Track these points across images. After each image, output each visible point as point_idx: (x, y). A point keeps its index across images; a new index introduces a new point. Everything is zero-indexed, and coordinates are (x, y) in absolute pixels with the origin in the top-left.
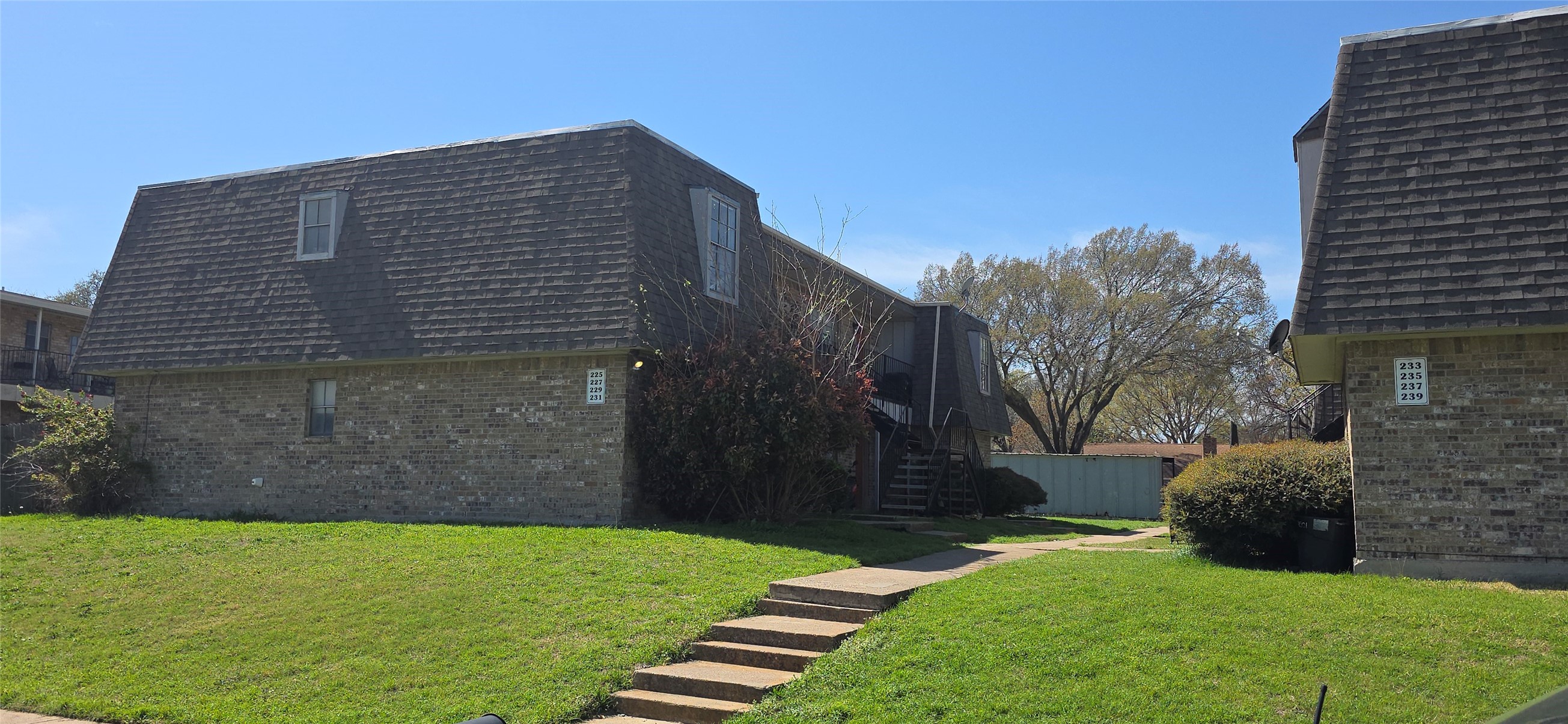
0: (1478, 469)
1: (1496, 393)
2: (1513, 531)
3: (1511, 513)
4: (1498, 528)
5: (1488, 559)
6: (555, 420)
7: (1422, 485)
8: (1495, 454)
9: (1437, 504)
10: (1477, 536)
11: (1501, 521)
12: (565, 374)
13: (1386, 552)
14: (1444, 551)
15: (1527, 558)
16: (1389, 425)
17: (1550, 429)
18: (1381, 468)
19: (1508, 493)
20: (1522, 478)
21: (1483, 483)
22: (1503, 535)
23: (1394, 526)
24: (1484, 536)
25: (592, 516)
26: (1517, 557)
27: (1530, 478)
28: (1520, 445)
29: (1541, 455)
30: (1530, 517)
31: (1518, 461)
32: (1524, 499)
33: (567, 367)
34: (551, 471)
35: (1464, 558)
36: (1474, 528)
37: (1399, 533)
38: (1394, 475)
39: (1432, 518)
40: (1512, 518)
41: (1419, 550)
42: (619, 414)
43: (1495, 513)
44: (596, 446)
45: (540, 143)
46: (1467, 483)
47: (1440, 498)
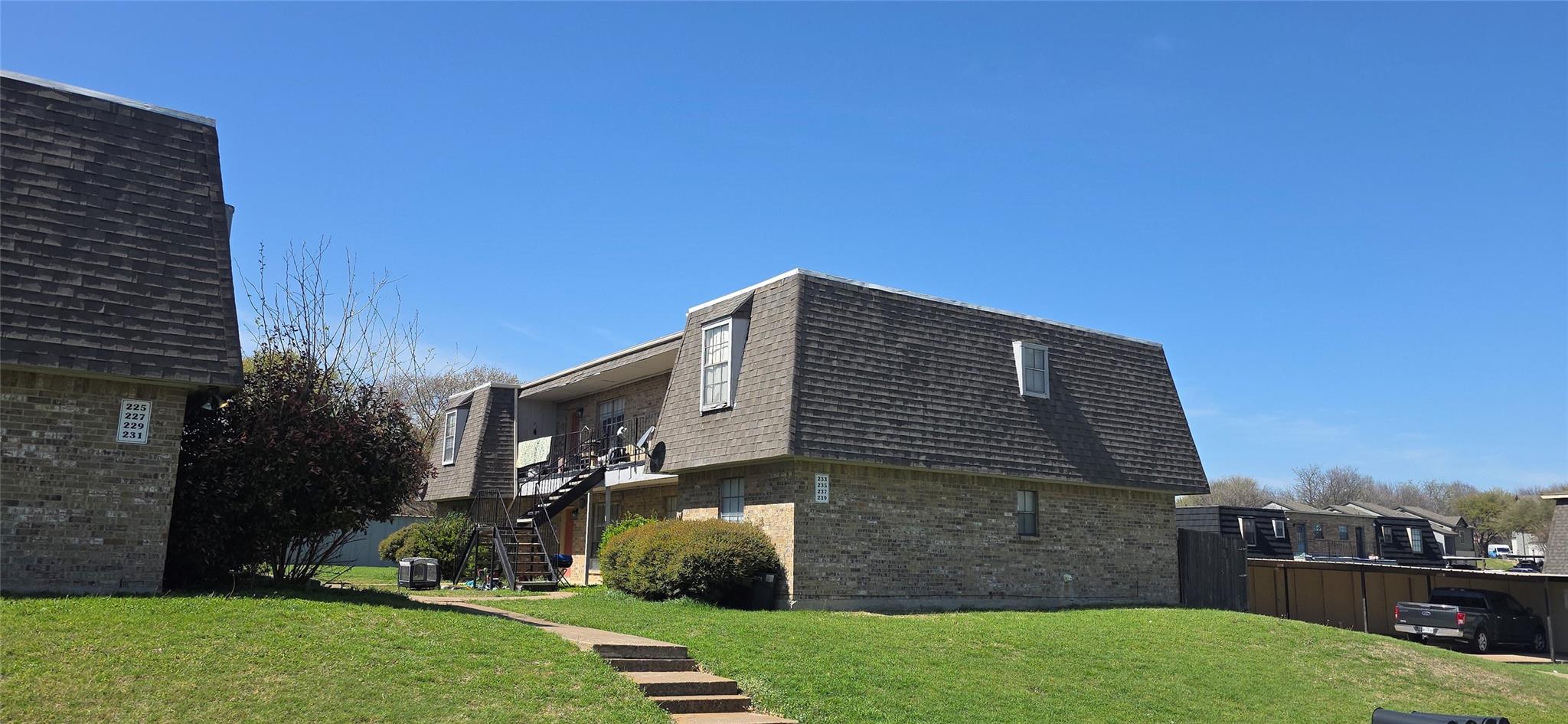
0: (847, 544)
1: (856, 499)
2: (860, 580)
3: (858, 570)
4: (853, 579)
5: (849, 598)
6: (57, 457)
7: (824, 553)
8: (854, 535)
9: (829, 565)
10: (845, 584)
11: (855, 575)
12: (81, 400)
13: (806, 595)
14: (831, 594)
15: (864, 597)
16: (811, 515)
17: (875, 522)
18: (806, 542)
19: (858, 559)
20: (864, 550)
21: (848, 552)
22: (855, 583)
23: (811, 579)
24: (848, 584)
25: (113, 582)
26: (860, 596)
27: (867, 550)
28: (864, 531)
29: (872, 537)
30: (866, 572)
31: (863, 540)
32: (864, 562)
33: (85, 391)
34: (46, 524)
35: (839, 598)
36: (844, 579)
37: (813, 583)
38: (812, 547)
39: (827, 574)
40: (859, 574)
41: (820, 594)
42: (169, 458)
43: (853, 570)
44: (126, 494)
45: (66, 100)
46: (843, 552)
47: (831, 561)
